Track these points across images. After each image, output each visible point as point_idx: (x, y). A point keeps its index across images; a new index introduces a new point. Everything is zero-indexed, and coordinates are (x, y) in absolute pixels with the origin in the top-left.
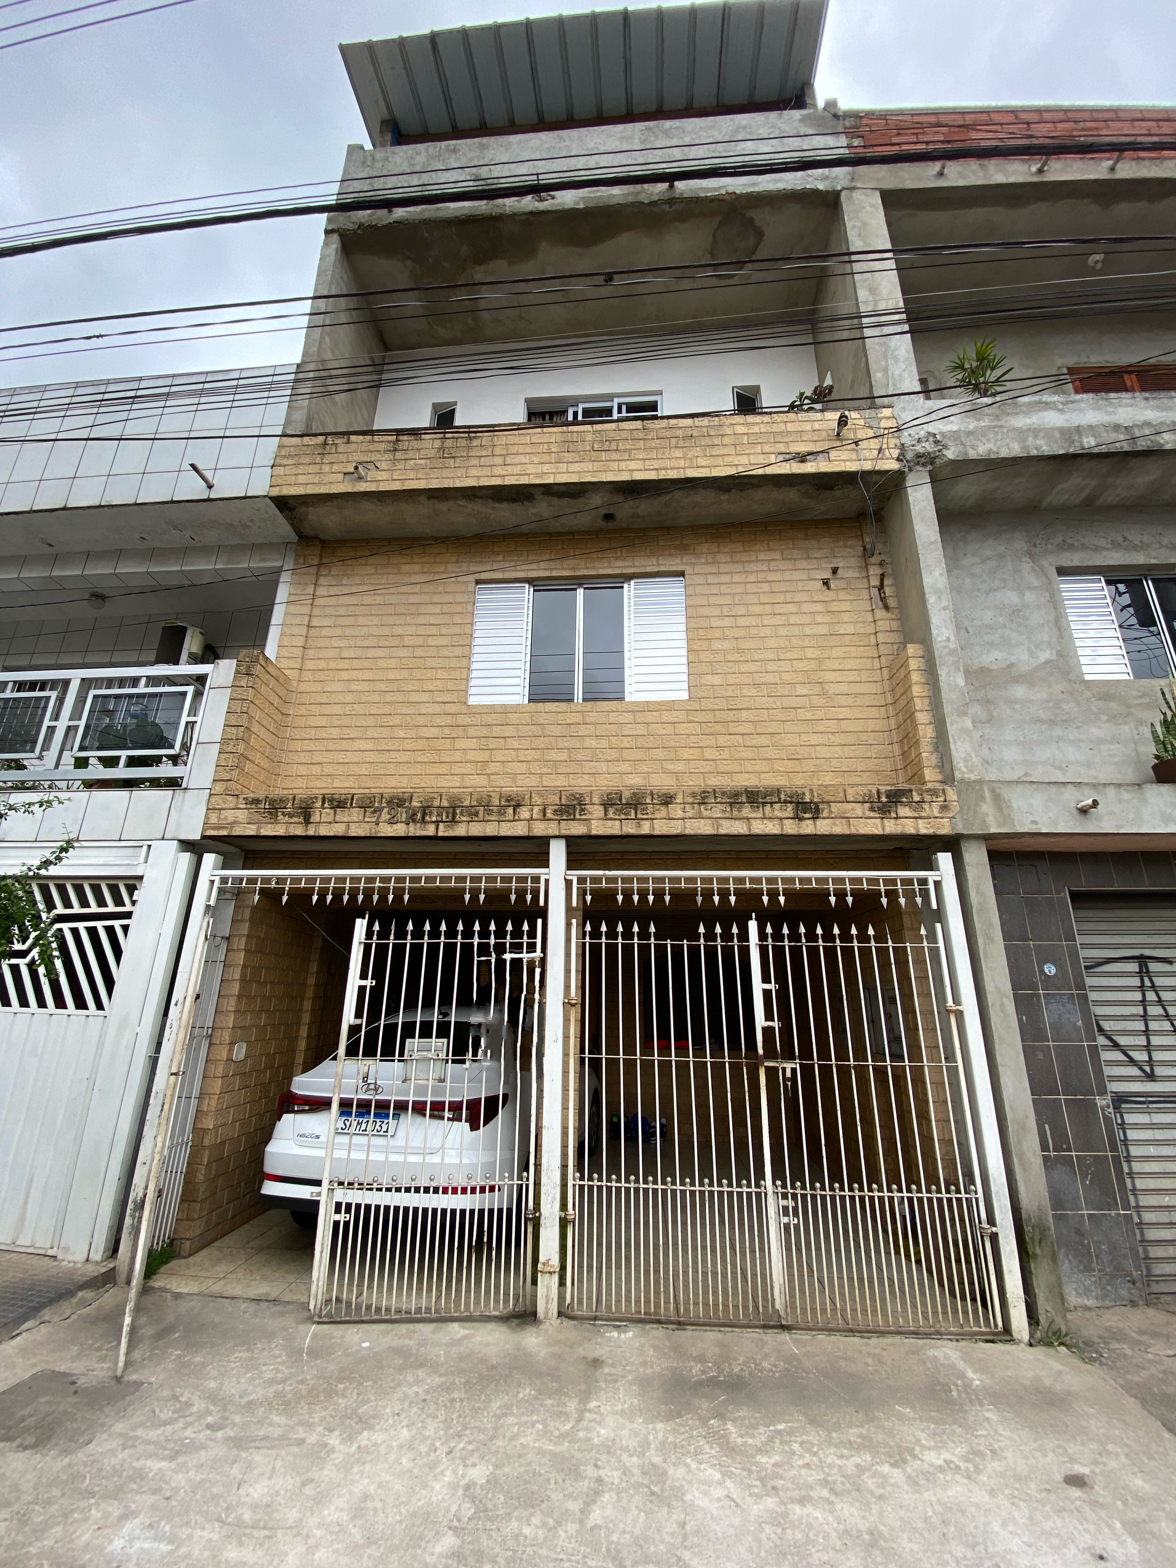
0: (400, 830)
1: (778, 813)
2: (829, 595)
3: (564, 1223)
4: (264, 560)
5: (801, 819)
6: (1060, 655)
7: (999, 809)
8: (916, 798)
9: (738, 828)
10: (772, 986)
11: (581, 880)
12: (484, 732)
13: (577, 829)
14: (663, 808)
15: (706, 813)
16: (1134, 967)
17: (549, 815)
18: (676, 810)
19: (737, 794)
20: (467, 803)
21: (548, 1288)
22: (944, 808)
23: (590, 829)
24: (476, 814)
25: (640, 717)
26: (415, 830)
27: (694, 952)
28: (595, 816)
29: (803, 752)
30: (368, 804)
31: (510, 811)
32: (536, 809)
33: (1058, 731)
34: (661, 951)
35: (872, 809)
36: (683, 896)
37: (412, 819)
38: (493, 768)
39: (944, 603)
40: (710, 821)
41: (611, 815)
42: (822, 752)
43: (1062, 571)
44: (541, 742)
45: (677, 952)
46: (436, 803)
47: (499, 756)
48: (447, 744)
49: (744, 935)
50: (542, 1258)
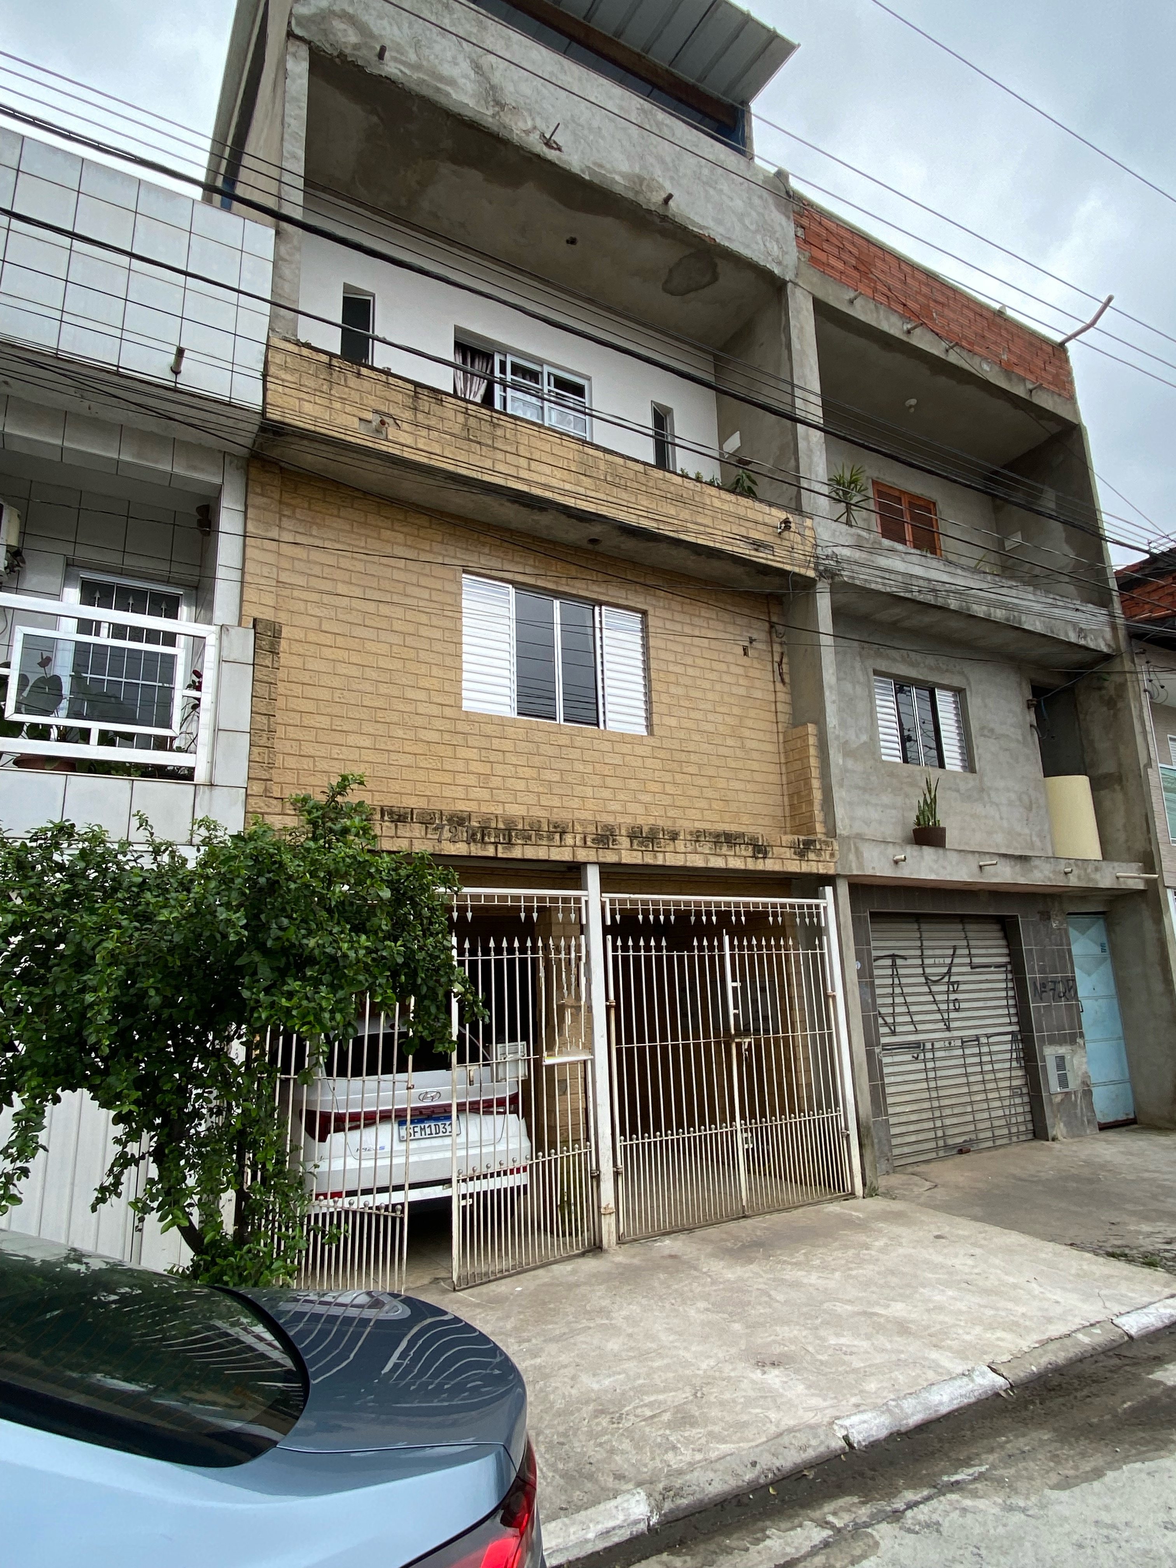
1: (744, 853)
2: (746, 661)
5: (757, 858)
6: (871, 739)
7: (858, 858)
8: (818, 847)
10: (738, 984)
11: (612, 902)
13: (610, 857)
14: (671, 843)
16: (889, 962)
17: (589, 843)
18: (680, 845)
20: (520, 827)
21: (609, 1225)
23: (620, 858)
24: (530, 838)
26: (476, 850)
27: (691, 959)
28: (624, 846)
30: (428, 820)
31: (557, 836)
32: (578, 837)
33: (867, 797)
34: (670, 959)
36: (683, 916)
37: (472, 839)
39: (834, 698)
41: (635, 847)
43: (876, 673)
46: (493, 825)
49: (721, 947)
50: (603, 1205)
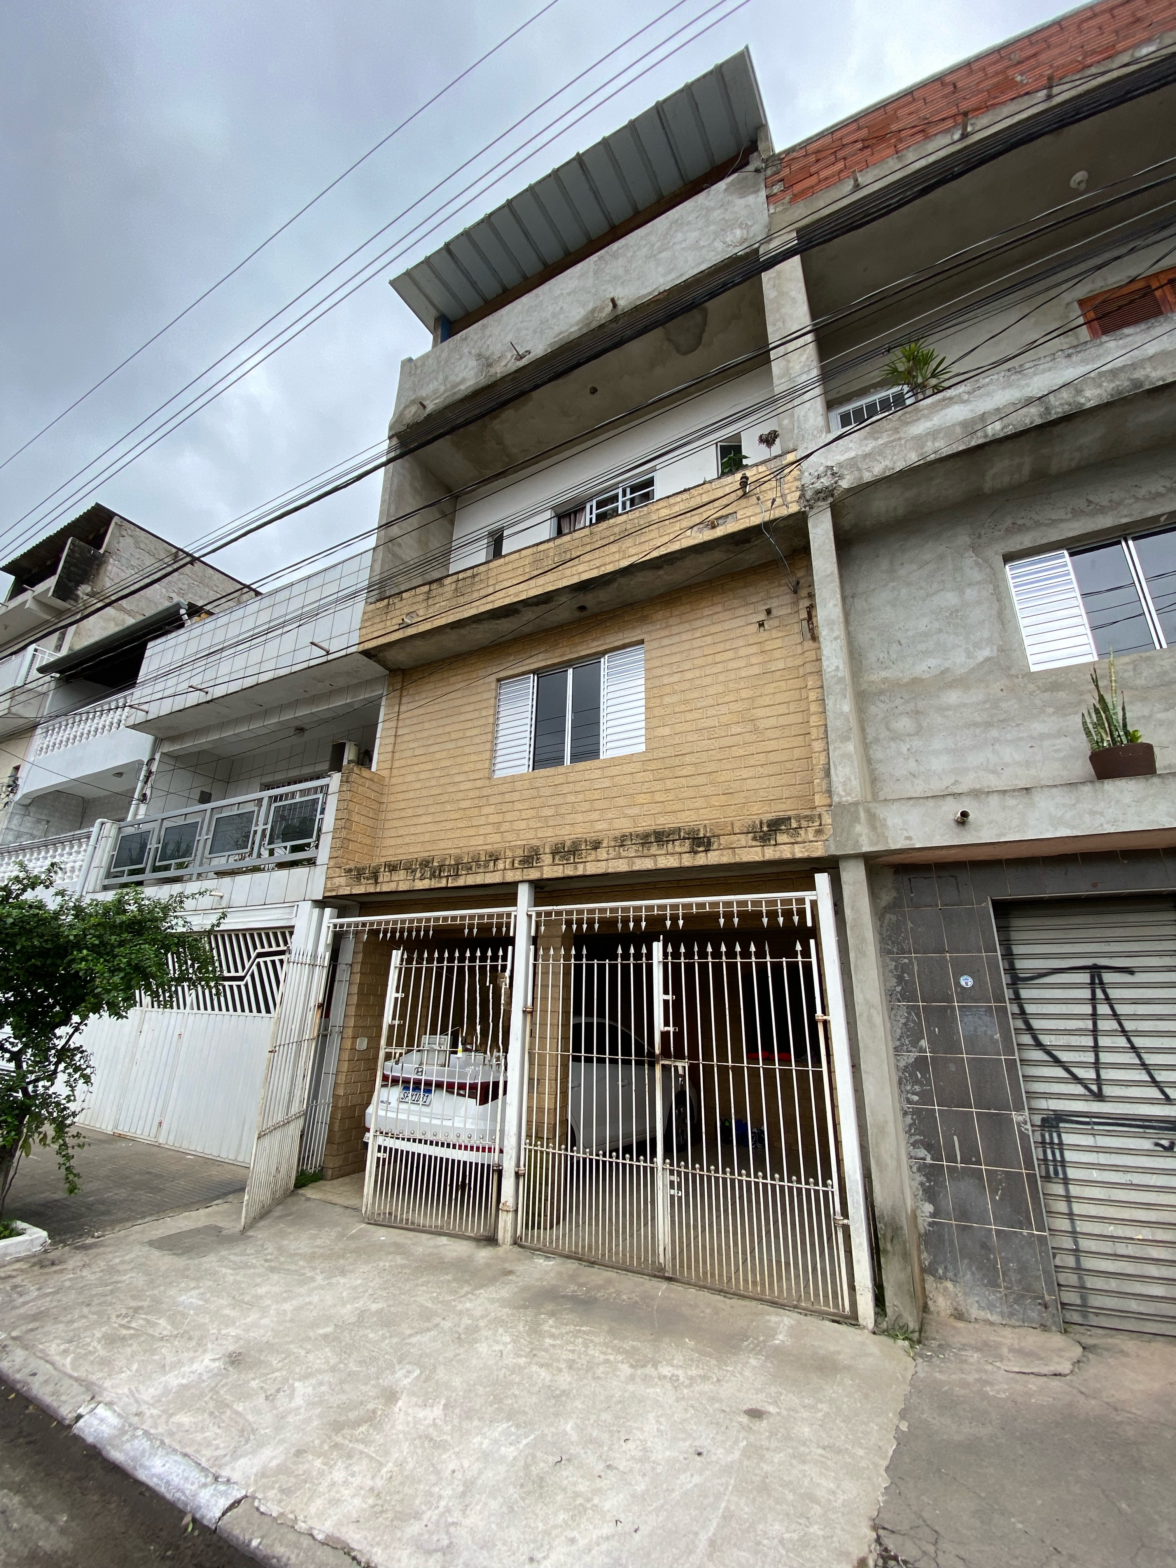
0: (425, 884)
1: (678, 849)
2: (764, 635)
3: (517, 1175)
4: (373, 691)
5: (696, 853)
6: (1001, 650)
7: (873, 828)
8: (794, 825)
9: (647, 864)
10: (669, 997)
11: (539, 914)
12: (499, 799)
13: (534, 875)
14: (593, 852)
15: (624, 854)
16: (1085, 978)
17: (516, 865)
18: (602, 853)
19: (647, 836)
20: (465, 861)
21: (505, 1222)
22: (819, 832)
24: (471, 869)
25: (608, 772)
26: (435, 884)
27: (613, 968)
28: (546, 863)
29: (735, 786)
30: (409, 868)
31: (492, 863)
32: (508, 861)
33: (994, 733)
34: (590, 968)
35: (754, 839)
36: (608, 923)
37: (433, 876)
38: (505, 827)
39: (836, 633)
40: (626, 860)
41: (557, 862)
42: (751, 784)
43: (1008, 558)
44: (537, 803)
45: (601, 968)
46: (447, 863)
47: (509, 817)
48: (476, 812)
49: (649, 956)
50: (503, 1200)
